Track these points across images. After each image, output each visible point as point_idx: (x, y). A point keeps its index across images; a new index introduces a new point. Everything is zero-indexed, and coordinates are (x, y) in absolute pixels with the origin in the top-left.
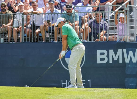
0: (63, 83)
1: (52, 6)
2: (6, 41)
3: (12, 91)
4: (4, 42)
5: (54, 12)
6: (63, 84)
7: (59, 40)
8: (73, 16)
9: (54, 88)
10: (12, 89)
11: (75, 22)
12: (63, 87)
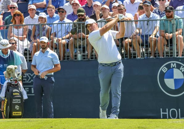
0: (162, 112)
1: (147, 8)
2: (85, 59)
3: (94, 125)
4: (82, 59)
5: (151, 16)
6: (162, 114)
7: (155, 55)
8: (172, 23)
9: (149, 119)
10: (94, 122)
11: (176, 31)
12: (163, 118)
